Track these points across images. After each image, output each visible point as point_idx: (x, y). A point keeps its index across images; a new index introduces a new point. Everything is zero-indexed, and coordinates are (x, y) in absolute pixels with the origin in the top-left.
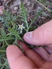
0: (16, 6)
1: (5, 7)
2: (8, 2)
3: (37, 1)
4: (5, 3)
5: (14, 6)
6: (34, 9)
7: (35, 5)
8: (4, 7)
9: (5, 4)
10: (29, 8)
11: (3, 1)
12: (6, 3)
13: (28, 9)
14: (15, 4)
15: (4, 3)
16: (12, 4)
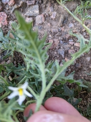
0: (29, 17)
1: (8, 15)
2: (16, 6)
3: (70, 13)
4: (10, 7)
5: (26, 16)
6: (62, 27)
7: (65, 19)
8: (6, 16)
9: (9, 10)
10: (54, 23)
11: (7, 4)
12: (11, 9)
13: (51, 24)
14: (27, 13)
15: (7, 8)
16: (23, 12)
